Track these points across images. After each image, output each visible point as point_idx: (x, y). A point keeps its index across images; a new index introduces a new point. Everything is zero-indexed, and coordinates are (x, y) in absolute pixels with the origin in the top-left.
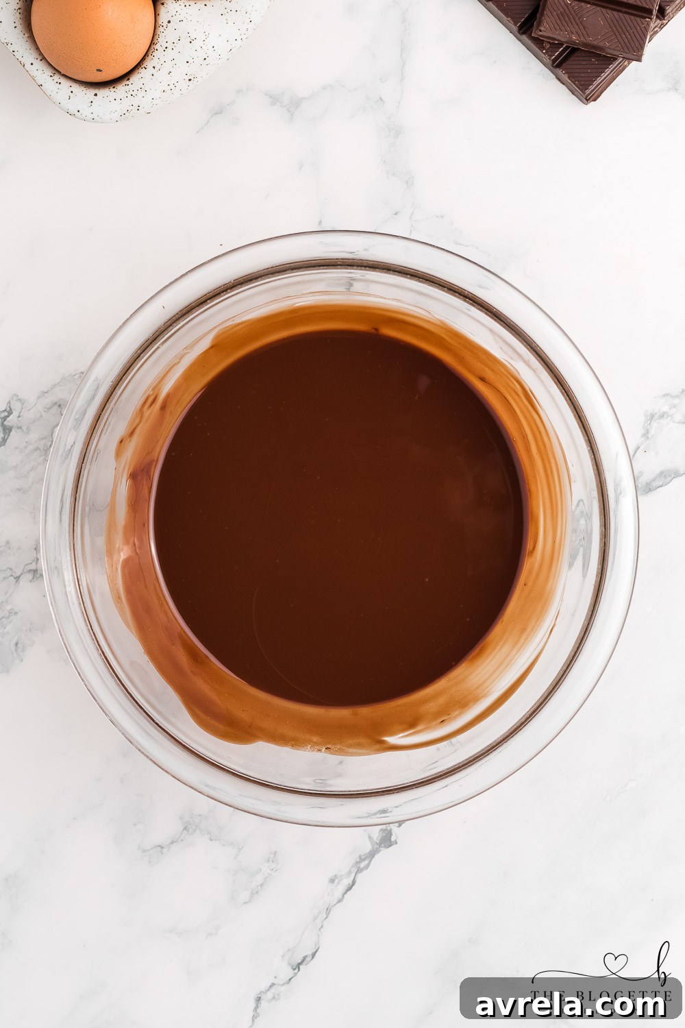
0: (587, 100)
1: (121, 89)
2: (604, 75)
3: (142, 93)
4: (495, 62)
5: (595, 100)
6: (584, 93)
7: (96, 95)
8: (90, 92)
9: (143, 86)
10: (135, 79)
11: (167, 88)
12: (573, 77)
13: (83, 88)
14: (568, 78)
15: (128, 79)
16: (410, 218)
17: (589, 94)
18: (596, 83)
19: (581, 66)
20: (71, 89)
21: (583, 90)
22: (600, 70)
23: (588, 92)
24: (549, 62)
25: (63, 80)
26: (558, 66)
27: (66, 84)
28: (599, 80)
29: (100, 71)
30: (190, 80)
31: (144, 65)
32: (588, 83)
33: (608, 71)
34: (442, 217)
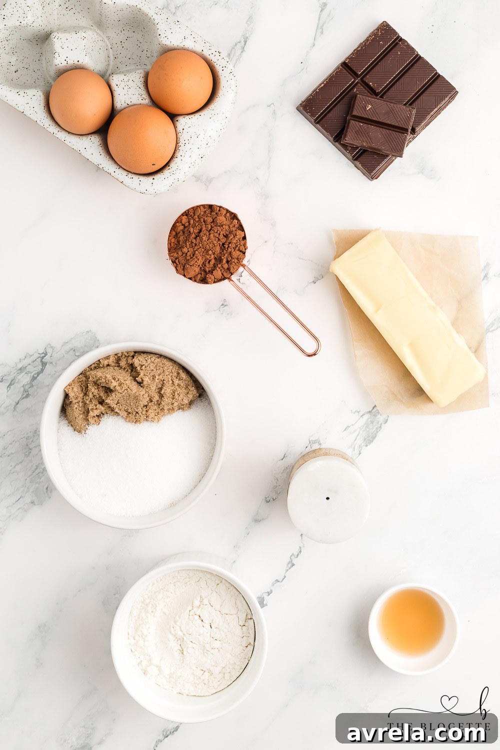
0: (372, 179)
1: (166, 172)
2: (381, 165)
3: (178, 171)
4: (321, 158)
5: (376, 178)
6: (370, 175)
7: (154, 179)
8: (150, 179)
9: (178, 168)
10: (172, 165)
11: (191, 165)
12: (364, 166)
13: (145, 177)
14: (362, 166)
15: (169, 166)
16: (274, 244)
17: (373, 175)
18: (377, 169)
19: (368, 160)
20: (139, 180)
21: (370, 173)
22: (379, 162)
23: (372, 174)
24: (351, 157)
25: (133, 176)
26: (356, 160)
27: (136, 177)
28: (379, 167)
29: (154, 165)
30: (202, 158)
31: (176, 156)
32: (372, 169)
33: (384, 163)
34: (292, 244)
